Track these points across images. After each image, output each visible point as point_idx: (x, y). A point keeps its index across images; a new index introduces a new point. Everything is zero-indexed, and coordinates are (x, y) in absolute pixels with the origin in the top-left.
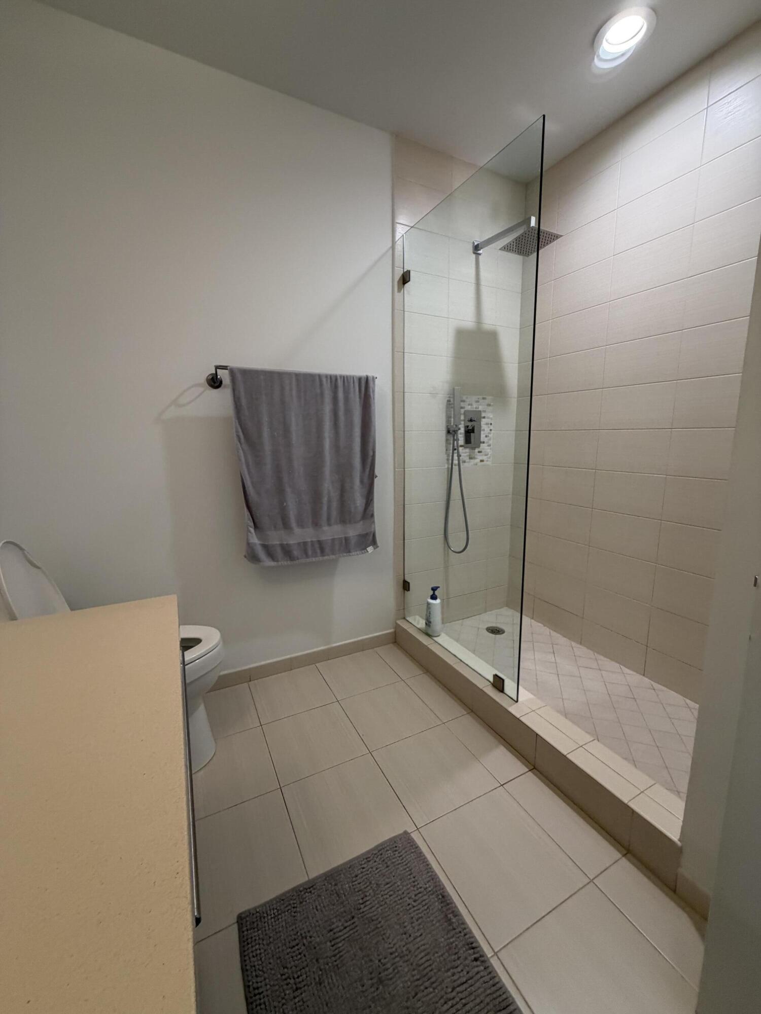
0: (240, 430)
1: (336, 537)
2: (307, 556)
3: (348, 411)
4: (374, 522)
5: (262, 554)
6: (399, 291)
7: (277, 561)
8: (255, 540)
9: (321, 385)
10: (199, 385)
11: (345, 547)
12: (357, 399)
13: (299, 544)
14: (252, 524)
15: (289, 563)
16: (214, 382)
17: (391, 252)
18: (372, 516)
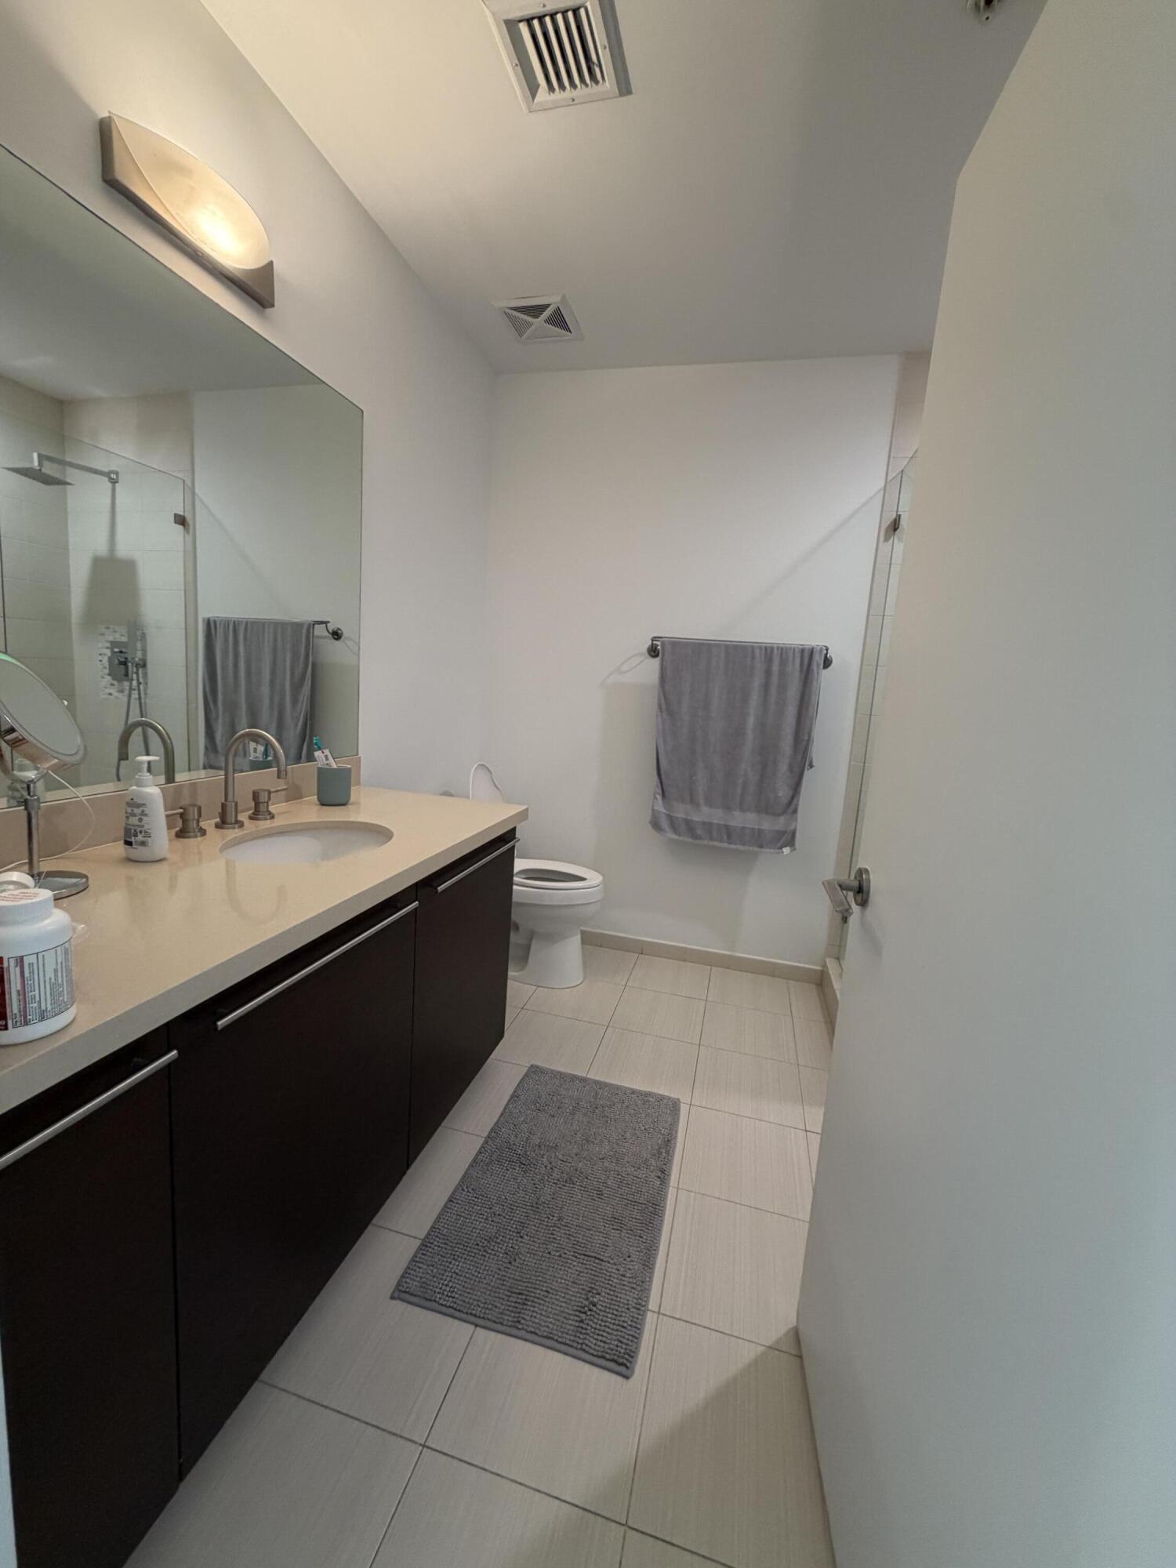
0: (663, 699)
1: (747, 826)
2: (711, 839)
3: (783, 688)
4: (796, 820)
5: (664, 823)
6: (886, 539)
7: (680, 835)
8: (660, 807)
9: (753, 657)
10: (641, 654)
11: (759, 840)
12: (797, 674)
13: (704, 823)
14: (660, 792)
15: (690, 840)
16: (653, 652)
17: (882, 492)
18: (795, 811)
